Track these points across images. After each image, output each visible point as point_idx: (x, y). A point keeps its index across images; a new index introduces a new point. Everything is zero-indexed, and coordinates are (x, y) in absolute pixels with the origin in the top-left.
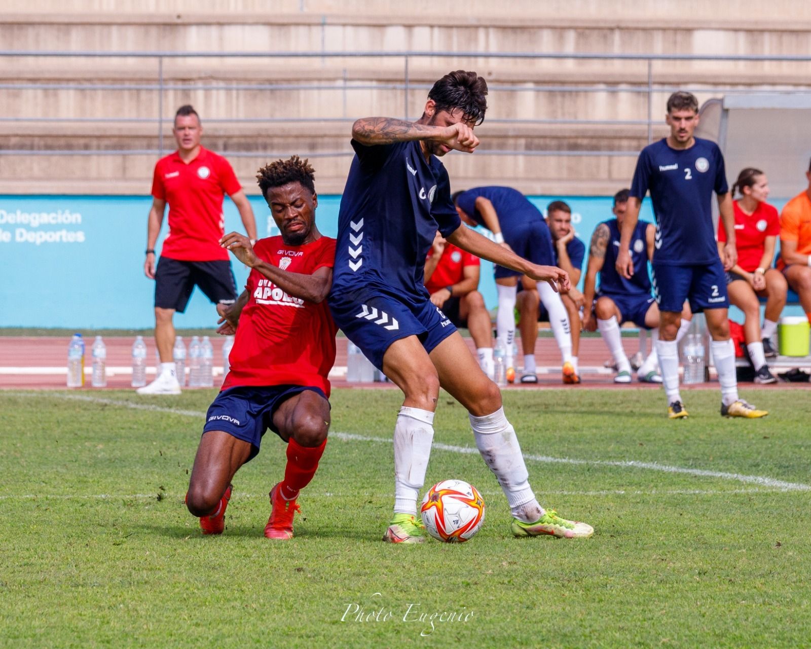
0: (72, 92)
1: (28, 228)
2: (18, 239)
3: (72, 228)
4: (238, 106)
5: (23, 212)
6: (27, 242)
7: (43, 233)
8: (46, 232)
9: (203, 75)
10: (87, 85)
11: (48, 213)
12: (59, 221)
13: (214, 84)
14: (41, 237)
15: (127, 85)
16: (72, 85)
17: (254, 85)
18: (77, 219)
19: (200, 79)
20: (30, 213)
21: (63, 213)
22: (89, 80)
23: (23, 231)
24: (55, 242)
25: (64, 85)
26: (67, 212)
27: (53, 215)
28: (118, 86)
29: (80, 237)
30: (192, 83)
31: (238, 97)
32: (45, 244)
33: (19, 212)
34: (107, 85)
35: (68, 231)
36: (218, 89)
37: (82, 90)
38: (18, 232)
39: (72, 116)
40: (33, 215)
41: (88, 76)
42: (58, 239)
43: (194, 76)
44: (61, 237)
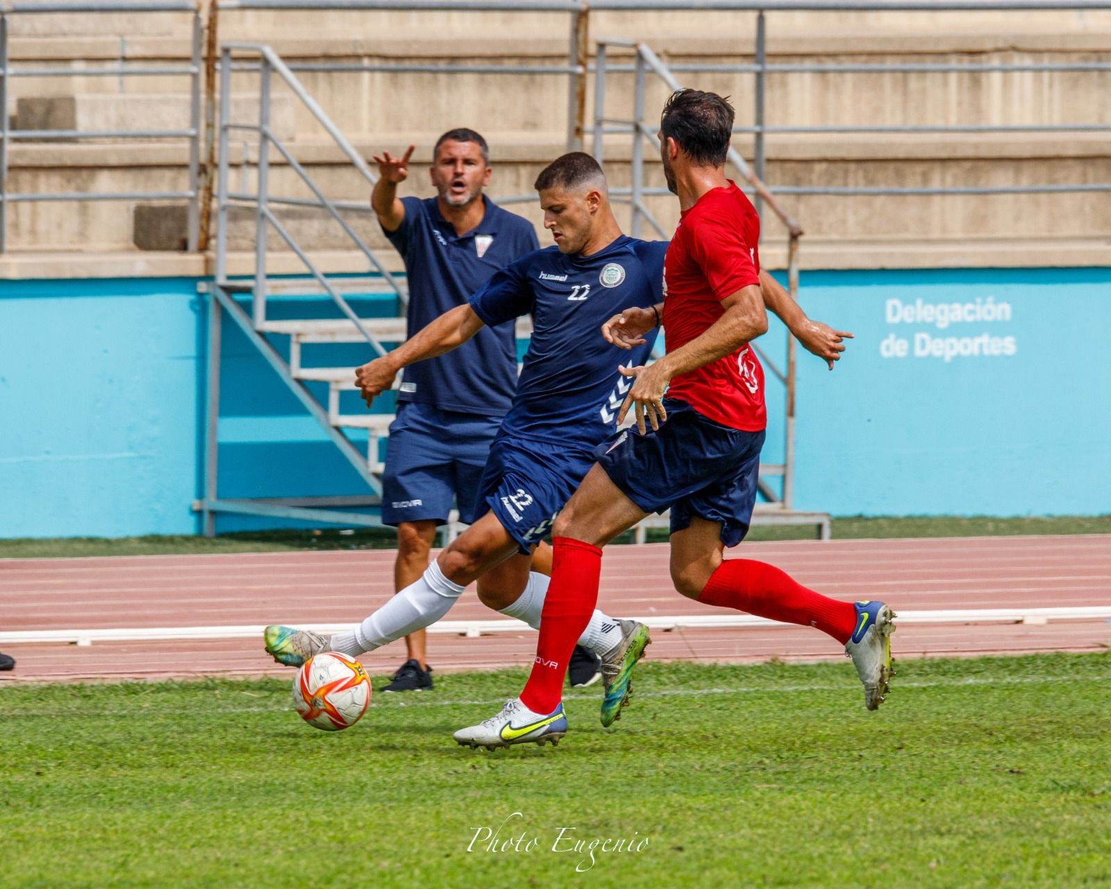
0: (807, 77)
1: (933, 330)
2: (919, 353)
3: (996, 329)
4: (1051, 100)
5: (926, 302)
6: (930, 357)
7: (953, 340)
8: (959, 337)
9: (1001, 45)
10: (830, 64)
11: (963, 303)
12: (978, 317)
13: (1017, 60)
14: (952, 347)
15: (890, 63)
16: (809, 64)
17: (1075, 62)
18: (1003, 312)
19: (998, 50)
20: (936, 304)
21: (984, 303)
22: (833, 55)
23: (925, 336)
24: (972, 357)
25: (795, 64)
26: (990, 299)
27: (970, 306)
28: (874, 65)
29: (1008, 345)
30: (984, 57)
31: (1051, 85)
32: (958, 358)
33: (919, 302)
34: (859, 64)
35: (992, 335)
36: (1022, 70)
37: (823, 72)
38: (919, 337)
39: (807, 123)
40: (941, 307)
41: (832, 48)
42: (976, 352)
43: (988, 46)
44: (981, 346)
